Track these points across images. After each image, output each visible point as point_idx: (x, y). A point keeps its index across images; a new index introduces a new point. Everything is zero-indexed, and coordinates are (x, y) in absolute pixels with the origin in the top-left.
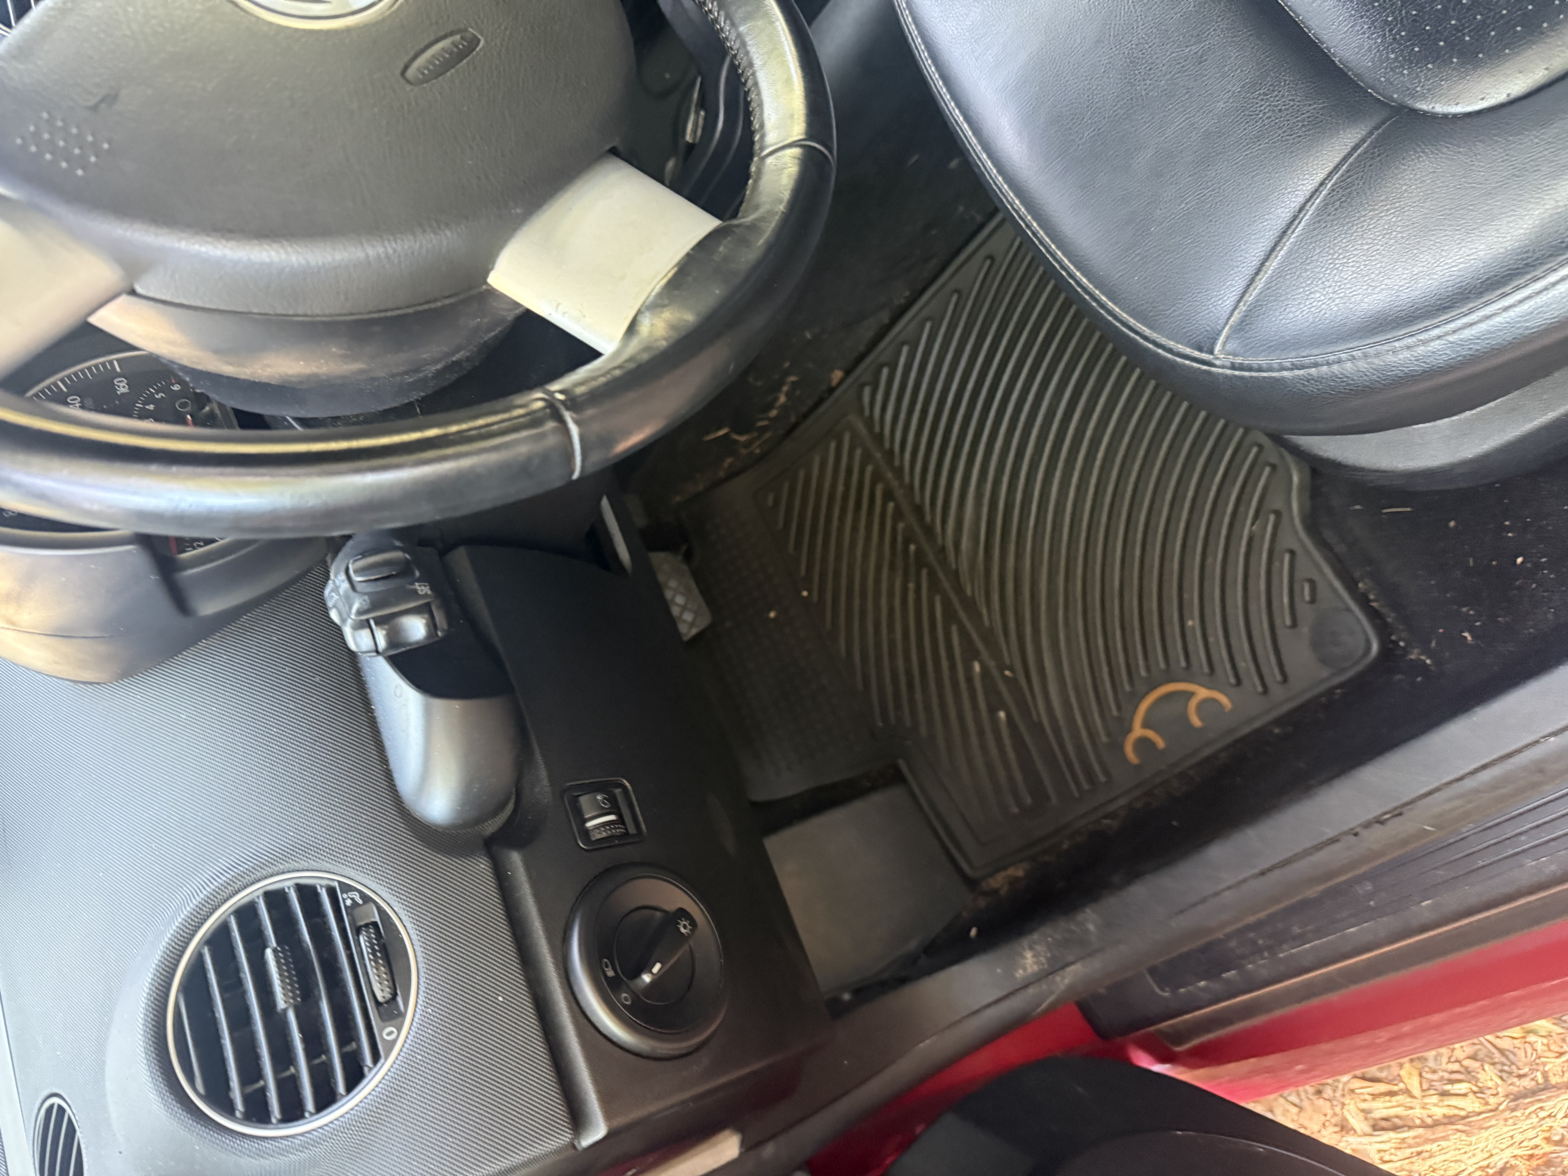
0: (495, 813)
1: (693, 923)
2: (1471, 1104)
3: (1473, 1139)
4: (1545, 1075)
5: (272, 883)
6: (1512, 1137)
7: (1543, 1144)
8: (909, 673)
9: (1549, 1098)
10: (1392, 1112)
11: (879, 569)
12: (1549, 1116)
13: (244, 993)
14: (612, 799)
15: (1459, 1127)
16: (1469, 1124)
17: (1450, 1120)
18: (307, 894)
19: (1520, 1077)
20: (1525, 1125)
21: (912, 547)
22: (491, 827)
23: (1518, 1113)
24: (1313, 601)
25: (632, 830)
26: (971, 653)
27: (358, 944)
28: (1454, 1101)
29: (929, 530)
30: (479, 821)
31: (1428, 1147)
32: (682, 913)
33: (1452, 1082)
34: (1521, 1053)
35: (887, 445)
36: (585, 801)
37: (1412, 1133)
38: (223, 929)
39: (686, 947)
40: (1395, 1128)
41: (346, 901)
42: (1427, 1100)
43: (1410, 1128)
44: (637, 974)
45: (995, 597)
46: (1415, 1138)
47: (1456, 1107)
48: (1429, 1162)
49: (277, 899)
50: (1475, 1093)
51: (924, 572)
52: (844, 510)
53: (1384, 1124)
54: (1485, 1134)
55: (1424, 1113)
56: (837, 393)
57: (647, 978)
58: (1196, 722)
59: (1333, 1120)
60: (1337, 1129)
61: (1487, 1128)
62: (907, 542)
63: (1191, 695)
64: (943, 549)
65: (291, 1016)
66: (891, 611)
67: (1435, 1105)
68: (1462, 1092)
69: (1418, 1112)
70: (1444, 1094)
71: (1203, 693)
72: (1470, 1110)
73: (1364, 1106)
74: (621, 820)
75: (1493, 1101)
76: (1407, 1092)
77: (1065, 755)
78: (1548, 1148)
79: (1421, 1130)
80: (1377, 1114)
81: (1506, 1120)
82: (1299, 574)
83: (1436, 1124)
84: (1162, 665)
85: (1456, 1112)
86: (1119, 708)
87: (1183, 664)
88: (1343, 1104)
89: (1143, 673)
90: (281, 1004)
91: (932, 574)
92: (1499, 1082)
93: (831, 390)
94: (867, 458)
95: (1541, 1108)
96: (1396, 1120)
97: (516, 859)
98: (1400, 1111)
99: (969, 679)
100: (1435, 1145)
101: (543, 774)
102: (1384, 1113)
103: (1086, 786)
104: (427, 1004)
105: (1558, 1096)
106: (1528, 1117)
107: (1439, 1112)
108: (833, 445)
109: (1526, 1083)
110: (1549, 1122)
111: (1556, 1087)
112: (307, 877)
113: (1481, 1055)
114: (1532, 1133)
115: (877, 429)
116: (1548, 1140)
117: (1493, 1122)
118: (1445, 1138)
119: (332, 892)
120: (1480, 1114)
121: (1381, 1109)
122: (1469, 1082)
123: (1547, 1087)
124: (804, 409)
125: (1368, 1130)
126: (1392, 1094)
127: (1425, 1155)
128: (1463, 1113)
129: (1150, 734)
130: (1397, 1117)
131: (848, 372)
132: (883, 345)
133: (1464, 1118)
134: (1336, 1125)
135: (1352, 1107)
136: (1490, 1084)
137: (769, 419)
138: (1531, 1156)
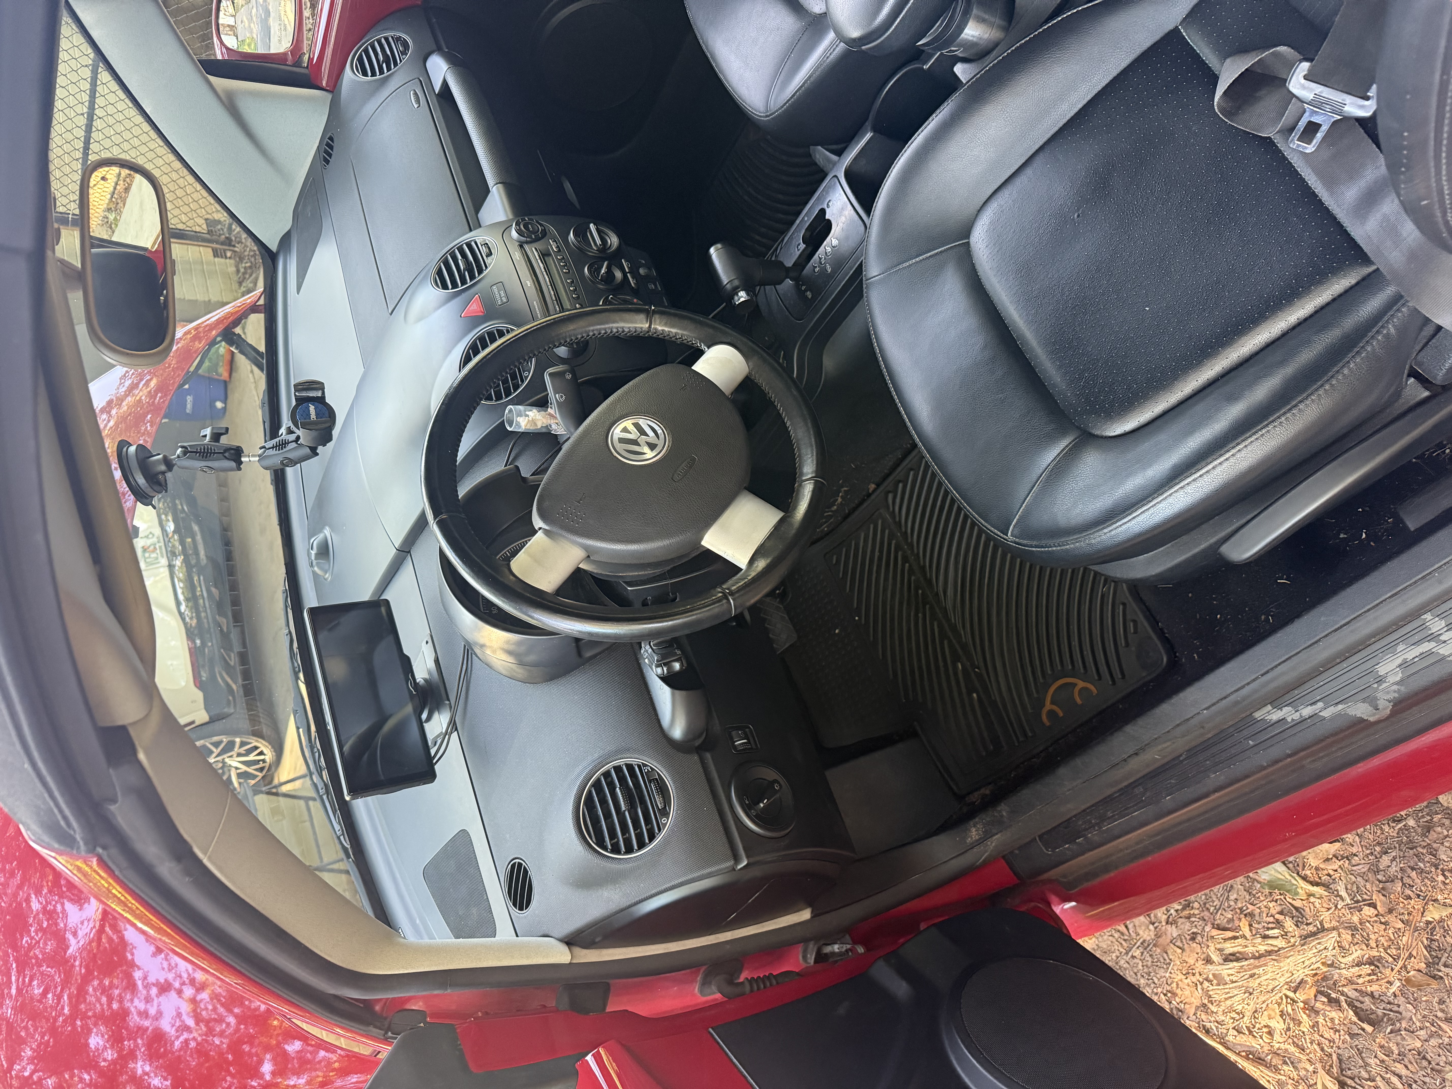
0: (700, 736)
1: (780, 785)
2: (1280, 943)
3: (1282, 964)
4: (1321, 923)
5: (615, 763)
6: (1303, 962)
7: (1322, 967)
8: (920, 668)
9: (1323, 937)
10: (1236, 949)
11: (901, 604)
12: (1325, 948)
13: (608, 805)
14: (745, 733)
15: (1274, 957)
16: (1279, 955)
17: (1269, 953)
18: (630, 767)
19: (1307, 924)
20: (1310, 954)
21: (920, 592)
22: (697, 743)
23: (1305, 947)
24: (1136, 632)
25: (754, 747)
26: (956, 659)
27: (651, 786)
28: (1270, 941)
29: (929, 582)
30: (694, 739)
31: (1256, 971)
32: (776, 781)
33: (1268, 929)
34: (1307, 910)
35: (903, 529)
36: (734, 733)
37: (1246, 963)
38: (598, 780)
39: (778, 795)
40: (1238, 960)
41: (645, 770)
42: (1254, 941)
43: (1246, 959)
44: (758, 803)
45: (968, 625)
46: (1248, 965)
47: (1271, 945)
48: (1258, 981)
49: (618, 769)
50: (1282, 936)
51: (928, 606)
52: (879, 566)
53: (1231, 957)
54: (1288, 961)
55: (1254, 949)
56: (873, 497)
57: (762, 805)
58: (1079, 701)
59: (1202, 957)
60: (1204, 962)
61: (1288, 958)
62: (917, 589)
63: (1074, 685)
64: (937, 594)
65: (627, 813)
66: (909, 630)
67: (1260, 944)
68: (1276, 935)
69: (1250, 949)
70: (1265, 937)
71: (1081, 684)
72: (1280, 946)
73: (1218, 946)
74: (749, 742)
75: (1292, 940)
76: (1244, 937)
77: (1009, 719)
78: (1325, 969)
79: (1252, 960)
80: (1227, 952)
81: (1299, 951)
82: (1128, 617)
83: (1261, 956)
84: (1059, 668)
85: (1272, 948)
86: (1038, 692)
87: (1070, 667)
88: (1208, 946)
89: (1049, 672)
90: (623, 808)
91: (932, 608)
92: (1295, 928)
93: (869, 495)
94: (892, 536)
95: (1319, 943)
96: (1238, 955)
97: (708, 756)
98: (1239, 949)
99: (956, 674)
100: (1261, 969)
101: (717, 722)
102: (1231, 950)
103: (1021, 739)
104: (678, 810)
105: (1327, 935)
106: (1311, 949)
107: (1262, 948)
108: (872, 526)
109: (1311, 928)
110: (1324, 952)
111: (1328, 930)
112: (629, 761)
113: (1285, 912)
114: (1314, 960)
115: (897, 519)
116: (1323, 964)
117: (1292, 953)
118: (1265, 965)
119: (639, 766)
120: (1285, 948)
121: (1230, 948)
122: (1279, 929)
123: (1323, 929)
124: (853, 505)
125: (1221, 961)
126: (1235, 938)
127: (1256, 976)
128: (1276, 949)
129: (1055, 707)
130: (1238, 952)
131: (878, 485)
132: (899, 469)
133: (1276, 952)
134: (1204, 960)
135: (1212, 948)
136: (1291, 929)
137: (832, 511)
138: (1316, 974)
